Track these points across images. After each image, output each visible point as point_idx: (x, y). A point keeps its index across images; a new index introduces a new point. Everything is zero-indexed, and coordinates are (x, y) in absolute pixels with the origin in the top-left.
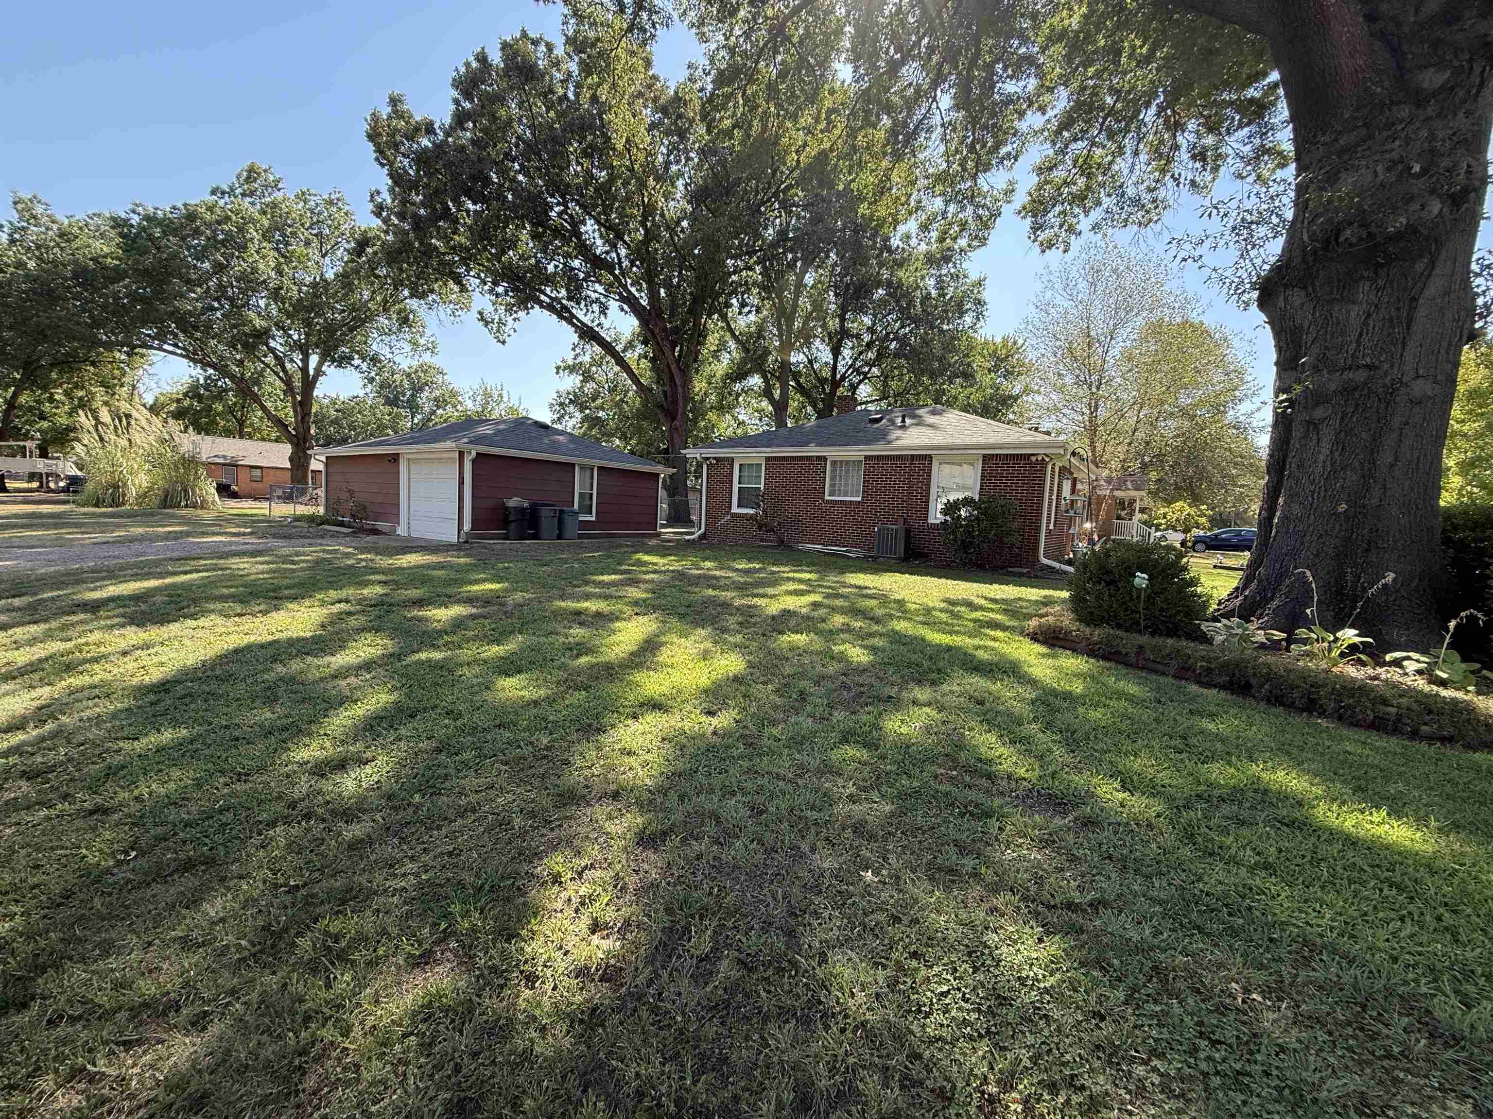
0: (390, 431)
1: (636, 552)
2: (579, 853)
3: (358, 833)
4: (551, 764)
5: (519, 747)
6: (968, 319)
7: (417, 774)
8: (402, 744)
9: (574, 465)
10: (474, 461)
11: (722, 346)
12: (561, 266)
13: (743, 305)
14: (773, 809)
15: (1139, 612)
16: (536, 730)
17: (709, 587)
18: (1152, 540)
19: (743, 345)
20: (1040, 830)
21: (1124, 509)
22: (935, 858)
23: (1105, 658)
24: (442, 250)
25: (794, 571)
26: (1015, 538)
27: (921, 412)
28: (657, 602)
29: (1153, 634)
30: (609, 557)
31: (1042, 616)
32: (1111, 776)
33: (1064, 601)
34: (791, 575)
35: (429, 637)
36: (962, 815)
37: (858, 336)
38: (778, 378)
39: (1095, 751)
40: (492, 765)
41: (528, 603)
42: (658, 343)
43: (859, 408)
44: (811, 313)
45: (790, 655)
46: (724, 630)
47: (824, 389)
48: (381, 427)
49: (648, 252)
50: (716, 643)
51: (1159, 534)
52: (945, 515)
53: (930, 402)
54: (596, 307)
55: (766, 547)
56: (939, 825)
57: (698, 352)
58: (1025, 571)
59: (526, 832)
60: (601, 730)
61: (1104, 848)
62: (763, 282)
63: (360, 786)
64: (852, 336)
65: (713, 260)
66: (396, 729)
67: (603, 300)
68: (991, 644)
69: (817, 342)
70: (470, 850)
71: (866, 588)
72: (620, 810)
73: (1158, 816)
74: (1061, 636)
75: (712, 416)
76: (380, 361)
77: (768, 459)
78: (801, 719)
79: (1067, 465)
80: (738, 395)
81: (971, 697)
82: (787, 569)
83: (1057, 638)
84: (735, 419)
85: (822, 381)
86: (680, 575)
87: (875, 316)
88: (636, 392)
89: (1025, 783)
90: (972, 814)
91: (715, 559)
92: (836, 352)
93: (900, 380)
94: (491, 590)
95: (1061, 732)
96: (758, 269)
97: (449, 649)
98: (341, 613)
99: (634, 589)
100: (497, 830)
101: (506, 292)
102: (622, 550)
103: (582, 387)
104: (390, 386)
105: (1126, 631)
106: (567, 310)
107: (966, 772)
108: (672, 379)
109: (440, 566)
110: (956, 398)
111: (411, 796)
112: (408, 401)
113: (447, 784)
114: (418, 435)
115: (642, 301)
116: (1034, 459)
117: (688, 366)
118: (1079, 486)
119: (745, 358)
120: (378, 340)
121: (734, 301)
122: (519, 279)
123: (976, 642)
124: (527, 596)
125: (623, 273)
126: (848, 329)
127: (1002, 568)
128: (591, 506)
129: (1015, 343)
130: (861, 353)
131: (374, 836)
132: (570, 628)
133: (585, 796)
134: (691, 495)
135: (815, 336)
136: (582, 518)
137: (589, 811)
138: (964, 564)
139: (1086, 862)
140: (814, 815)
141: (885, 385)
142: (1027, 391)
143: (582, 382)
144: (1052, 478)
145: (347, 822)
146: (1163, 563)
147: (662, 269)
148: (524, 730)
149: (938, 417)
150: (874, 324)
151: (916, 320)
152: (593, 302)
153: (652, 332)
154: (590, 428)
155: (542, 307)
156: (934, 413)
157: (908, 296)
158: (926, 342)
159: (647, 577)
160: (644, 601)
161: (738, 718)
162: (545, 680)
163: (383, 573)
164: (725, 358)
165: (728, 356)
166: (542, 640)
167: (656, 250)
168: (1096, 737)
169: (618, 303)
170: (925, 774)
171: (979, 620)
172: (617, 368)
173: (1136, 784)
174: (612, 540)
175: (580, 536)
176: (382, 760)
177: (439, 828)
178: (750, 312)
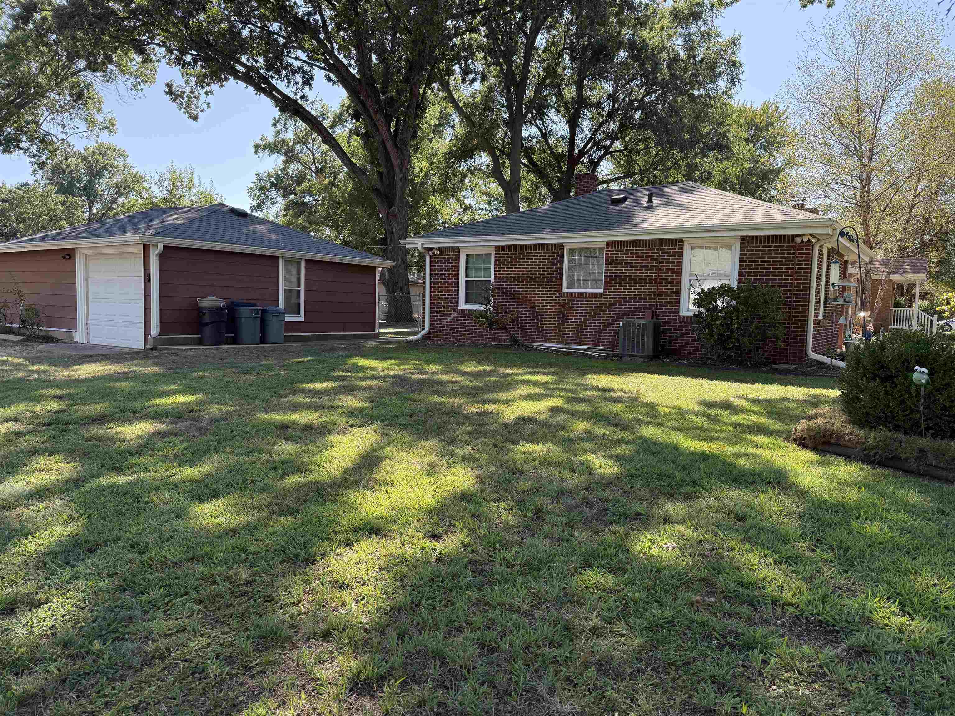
0: (64, 223)
1: (351, 356)
2: (284, 703)
3: (29, 687)
4: (252, 602)
5: (215, 583)
6: (722, 83)
7: (97, 617)
8: (80, 583)
9: (277, 258)
10: (161, 256)
11: (444, 120)
12: (258, 30)
13: (466, 72)
14: (505, 646)
15: (918, 411)
16: (235, 562)
17: (434, 393)
18: (935, 330)
19: (467, 118)
20: (808, 662)
21: (902, 295)
22: (690, 697)
23: (882, 464)
24: (121, 15)
25: (530, 373)
26: (780, 332)
27: (670, 190)
28: (375, 412)
29: (935, 436)
30: (320, 362)
31: (810, 418)
32: (888, 598)
33: (834, 401)
34: (526, 377)
35: (111, 459)
36: (720, 647)
37: (598, 105)
38: (508, 156)
39: (872, 570)
40: (184, 605)
41: (225, 417)
42: (370, 117)
43: (600, 188)
44: (544, 80)
45: (526, 467)
46: (452, 442)
47: (560, 167)
48: (54, 219)
49: (357, 14)
50: (441, 456)
51: (942, 323)
52: (699, 307)
53: (681, 178)
54: (298, 78)
55: (496, 347)
56: (695, 659)
57: (416, 128)
58: (792, 367)
59: (223, 680)
60: (310, 561)
61: (881, 679)
62: (489, 44)
63: (32, 633)
64: (592, 105)
65: (430, 22)
66: (73, 566)
67: (307, 68)
68: (751, 450)
69: (552, 113)
70: (159, 703)
71: (610, 390)
72: (331, 652)
73: (941, 642)
74: (832, 441)
75: (434, 200)
76: (52, 143)
77: (498, 248)
78: (537, 541)
79: (835, 246)
80: (464, 176)
81: (730, 512)
82: (521, 371)
83: (827, 443)
84: (461, 203)
85: (558, 157)
86: (401, 380)
87: (616, 81)
88: (348, 174)
89: (791, 609)
90: (732, 646)
91: (440, 362)
92: (573, 124)
93: (647, 154)
94: (183, 404)
95: (833, 550)
96: (483, 30)
97: (135, 472)
98: (10, 434)
99: (349, 398)
100: (190, 679)
101: (195, 61)
102: (335, 355)
103: (285, 169)
104: (64, 171)
105: (906, 433)
106: (266, 80)
107: (725, 598)
108: (388, 159)
109: (124, 377)
110: (710, 173)
111: (91, 643)
112: (85, 188)
113: (132, 628)
114: (97, 226)
115: (351, 70)
116: (798, 240)
117: (405, 144)
118: (851, 270)
119: (470, 133)
120: (49, 118)
121: (456, 68)
122: (210, 46)
123: (736, 449)
124: (225, 408)
125: (329, 37)
126: (587, 97)
127: (765, 365)
128: (299, 305)
129: (777, 109)
130: (601, 124)
131: (49, 690)
132: (275, 444)
133: (290, 637)
134: (413, 292)
135: (549, 106)
136: (289, 318)
137: (295, 654)
138: (722, 362)
139: (861, 696)
140: (553, 652)
141: (630, 160)
142: (790, 163)
143: (285, 162)
144: (820, 262)
145: (17, 674)
146: (944, 355)
147: (373, 32)
148: (220, 564)
149: (688, 195)
150: (616, 91)
151: (664, 86)
152: (294, 72)
153: (363, 104)
154: (296, 215)
155: (237, 77)
156: (684, 190)
157: (654, 58)
158: (675, 110)
159: (364, 383)
160: (361, 410)
161: (466, 541)
162: (245, 505)
163: (59, 387)
164: (448, 133)
165: (450, 131)
166: (242, 458)
167: (366, 10)
168: (872, 555)
169: (324, 72)
170: (679, 602)
171: (740, 425)
172: (325, 147)
173: (917, 607)
174: (325, 342)
175: (287, 339)
176: (57, 602)
177: (122, 678)
178: (474, 80)
